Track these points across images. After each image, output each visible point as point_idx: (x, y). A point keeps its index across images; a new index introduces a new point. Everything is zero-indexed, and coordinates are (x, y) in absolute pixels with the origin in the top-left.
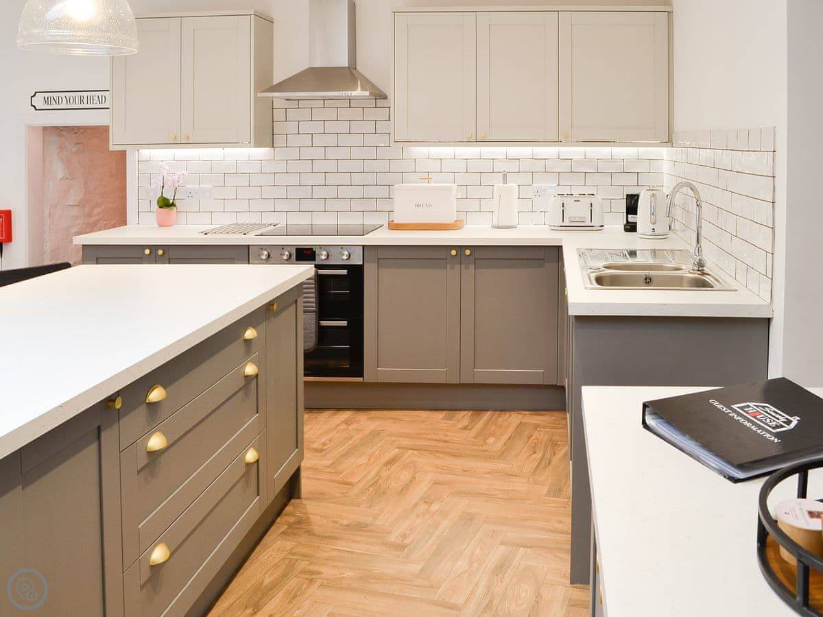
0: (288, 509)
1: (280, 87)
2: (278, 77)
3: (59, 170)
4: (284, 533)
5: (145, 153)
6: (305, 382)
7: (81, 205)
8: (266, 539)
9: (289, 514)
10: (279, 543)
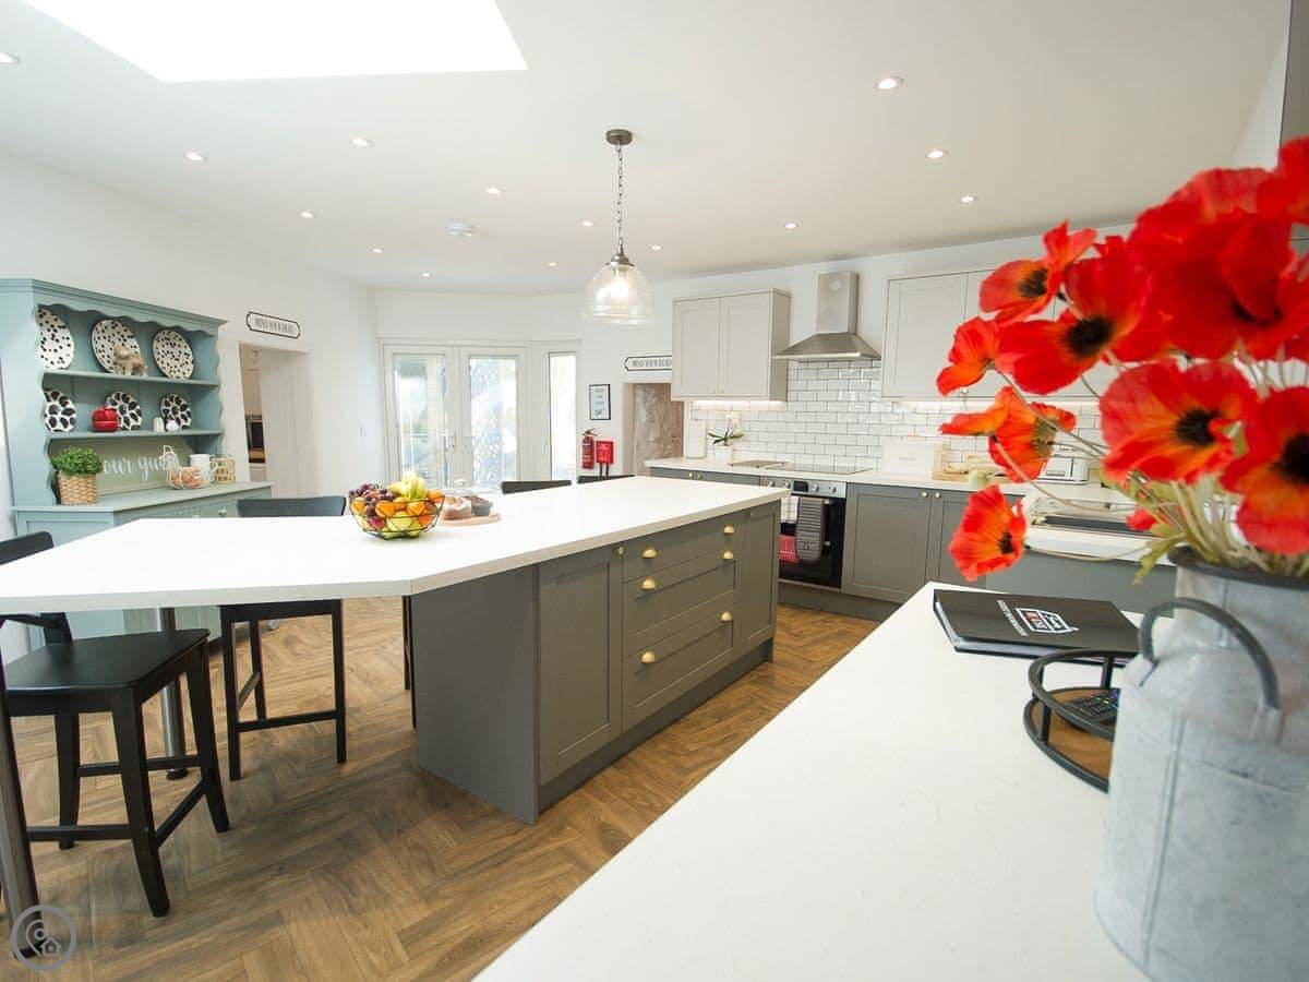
0: (761, 667)
1: (794, 350)
2: (794, 341)
3: (643, 416)
4: (753, 681)
5: (699, 403)
6: (780, 583)
7: (657, 441)
8: (741, 681)
9: (760, 670)
10: (748, 686)
